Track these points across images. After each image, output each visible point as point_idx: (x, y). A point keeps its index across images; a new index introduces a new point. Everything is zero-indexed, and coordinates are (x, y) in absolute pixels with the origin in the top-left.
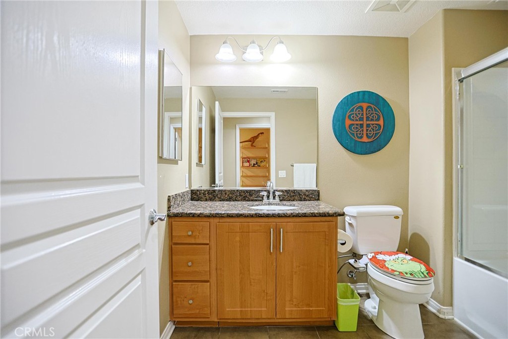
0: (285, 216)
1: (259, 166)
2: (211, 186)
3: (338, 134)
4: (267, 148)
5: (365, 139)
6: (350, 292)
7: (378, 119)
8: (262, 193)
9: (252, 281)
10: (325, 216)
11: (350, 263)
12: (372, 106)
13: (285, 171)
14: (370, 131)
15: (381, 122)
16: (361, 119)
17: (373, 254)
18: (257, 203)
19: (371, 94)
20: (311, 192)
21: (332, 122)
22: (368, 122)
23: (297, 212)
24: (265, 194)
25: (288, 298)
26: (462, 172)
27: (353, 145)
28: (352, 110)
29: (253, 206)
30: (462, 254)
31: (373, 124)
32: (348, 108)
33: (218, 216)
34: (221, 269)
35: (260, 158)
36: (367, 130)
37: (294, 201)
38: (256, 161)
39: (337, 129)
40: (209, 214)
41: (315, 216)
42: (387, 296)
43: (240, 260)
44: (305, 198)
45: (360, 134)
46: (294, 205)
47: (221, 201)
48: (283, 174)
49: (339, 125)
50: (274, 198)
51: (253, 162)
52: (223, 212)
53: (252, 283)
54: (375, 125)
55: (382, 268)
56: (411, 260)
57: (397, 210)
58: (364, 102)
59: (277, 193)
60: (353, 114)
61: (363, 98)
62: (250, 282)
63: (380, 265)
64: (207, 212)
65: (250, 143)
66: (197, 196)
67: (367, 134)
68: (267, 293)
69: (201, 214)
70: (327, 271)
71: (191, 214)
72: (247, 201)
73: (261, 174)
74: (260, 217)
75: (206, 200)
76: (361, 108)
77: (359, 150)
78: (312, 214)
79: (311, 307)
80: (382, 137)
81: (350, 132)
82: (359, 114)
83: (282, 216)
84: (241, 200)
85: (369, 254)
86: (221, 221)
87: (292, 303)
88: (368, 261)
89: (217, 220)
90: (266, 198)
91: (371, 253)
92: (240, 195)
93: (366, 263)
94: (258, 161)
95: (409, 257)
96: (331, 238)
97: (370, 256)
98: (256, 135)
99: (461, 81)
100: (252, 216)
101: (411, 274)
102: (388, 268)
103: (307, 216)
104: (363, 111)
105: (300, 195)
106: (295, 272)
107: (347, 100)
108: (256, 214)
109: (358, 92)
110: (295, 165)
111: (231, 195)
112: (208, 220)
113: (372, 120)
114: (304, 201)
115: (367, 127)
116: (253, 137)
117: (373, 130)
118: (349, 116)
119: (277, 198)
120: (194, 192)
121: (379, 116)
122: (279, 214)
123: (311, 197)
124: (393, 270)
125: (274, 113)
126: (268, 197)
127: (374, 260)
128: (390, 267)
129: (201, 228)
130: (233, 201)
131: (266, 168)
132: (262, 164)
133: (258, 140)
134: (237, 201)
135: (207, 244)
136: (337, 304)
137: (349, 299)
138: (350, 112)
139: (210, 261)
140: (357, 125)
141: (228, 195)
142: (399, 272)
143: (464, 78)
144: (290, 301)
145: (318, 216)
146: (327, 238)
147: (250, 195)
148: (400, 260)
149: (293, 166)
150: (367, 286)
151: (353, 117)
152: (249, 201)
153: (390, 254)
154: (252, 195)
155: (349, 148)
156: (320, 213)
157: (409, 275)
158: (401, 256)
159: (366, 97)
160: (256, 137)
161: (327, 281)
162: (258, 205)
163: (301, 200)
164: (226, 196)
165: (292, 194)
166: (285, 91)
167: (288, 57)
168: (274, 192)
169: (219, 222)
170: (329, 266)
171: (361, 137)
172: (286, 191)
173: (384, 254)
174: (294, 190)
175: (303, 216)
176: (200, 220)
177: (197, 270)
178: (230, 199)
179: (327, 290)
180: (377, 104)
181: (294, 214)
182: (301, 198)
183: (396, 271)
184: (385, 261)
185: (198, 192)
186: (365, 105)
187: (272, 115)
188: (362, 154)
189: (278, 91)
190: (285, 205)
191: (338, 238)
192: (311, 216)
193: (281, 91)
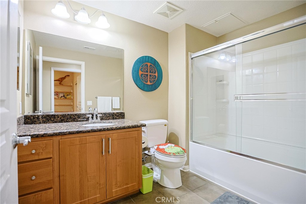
0: (112, 129)
1: (66, 98)
2: (34, 112)
3: (135, 79)
4: (71, 86)
5: (149, 83)
6: (146, 170)
7: (155, 73)
8: (88, 116)
9: (89, 178)
10: (136, 127)
11: (145, 154)
12: (152, 65)
13: (91, 101)
14: (151, 79)
15: (156, 74)
16: (147, 72)
17: (157, 146)
18: (84, 122)
19: (152, 58)
20: (119, 113)
21: (131, 72)
22: (150, 74)
23: (119, 126)
24: (91, 116)
25: (114, 183)
26: (192, 101)
27: (143, 86)
28: (142, 66)
29: (83, 124)
30: (192, 140)
31: (153, 75)
32: (140, 64)
33: (61, 134)
34: (64, 175)
35: (67, 93)
36: (150, 78)
37: (109, 119)
38: (63, 94)
39: (135, 76)
40: (53, 134)
41: (130, 128)
42: (165, 167)
43: (79, 165)
44: (116, 118)
45: (146, 80)
46: (112, 122)
47: (54, 123)
48: (90, 103)
49: (136, 74)
50: (97, 118)
51: (61, 95)
52: (66, 131)
53: (89, 180)
54: (153, 76)
55: (164, 153)
56: (174, 146)
57: (165, 121)
58: (148, 62)
59: (99, 115)
60: (143, 68)
61: (148, 60)
62: (88, 180)
63: (162, 151)
64: (50, 132)
65: (59, 82)
66: (31, 120)
67: (150, 80)
68: (100, 184)
69: (44, 134)
70: (137, 161)
71: (35, 135)
72: (76, 121)
73: (68, 104)
74: (95, 131)
75: (40, 123)
76: (147, 65)
77: (146, 88)
78: (128, 126)
79: (128, 185)
80: (157, 83)
81: (142, 79)
82: (146, 68)
83: (110, 130)
84: (71, 121)
85: (155, 147)
86: (63, 137)
87: (117, 185)
88: (154, 150)
89: (59, 138)
90: (91, 119)
91: (156, 146)
92: (70, 118)
93: (153, 152)
94: (65, 95)
95: (173, 145)
96: (138, 140)
97: (156, 147)
98: (64, 76)
99: (192, 59)
100: (89, 132)
101: (178, 153)
102: (167, 152)
103: (126, 128)
104: (148, 67)
105: (113, 116)
106: (118, 165)
107: (140, 60)
108: (92, 130)
109: (146, 56)
110: (98, 97)
111: (63, 118)
112: (51, 138)
113: (152, 73)
114: (115, 119)
115: (150, 76)
116: (61, 78)
117: (153, 78)
118: (141, 69)
119: (99, 119)
120: (27, 117)
121: (155, 71)
122: (108, 128)
123: (120, 117)
124: (169, 153)
125: (84, 62)
126: (92, 118)
127: (158, 149)
128: (168, 152)
129: (45, 145)
130: (65, 122)
131: (71, 99)
132: (68, 97)
133: (64, 80)
134: (67, 122)
135: (51, 158)
136: (142, 178)
137: (146, 174)
138: (141, 67)
139: (53, 171)
140: (145, 74)
141: (60, 118)
142: (173, 153)
143: (193, 58)
144: (115, 184)
145: (132, 128)
146: (137, 140)
147: (78, 117)
148: (170, 147)
149: (97, 98)
150: (151, 164)
151: (143, 70)
152: (78, 121)
153: (165, 145)
154: (80, 117)
155: (141, 87)
156: (133, 126)
157: (177, 154)
158: (169, 145)
159: (150, 60)
160: (64, 78)
161: (137, 167)
162: (86, 124)
163: (114, 119)
164: (59, 119)
165: (108, 115)
166: (93, 49)
167: (108, 26)
168: (96, 115)
169: (61, 139)
170: (138, 158)
171: (147, 82)
172: (104, 113)
173: (162, 145)
174: (109, 113)
175: (123, 129)
176: (43, 139)
177: (41, 181)
178: (62, 121)
179: (137, 172)
180: (154, 65)
181: (118, 128)
182: (113, 118)
183: (171, 153)
184: (164, 149)
185: (32, 117)
186: (149, 64)
187: (83, 64)
188: (147, 91)
189: (88, 48)
190: (105, 123)
191: (142, 140)
192: (128, 128)
193: (91, 49)
